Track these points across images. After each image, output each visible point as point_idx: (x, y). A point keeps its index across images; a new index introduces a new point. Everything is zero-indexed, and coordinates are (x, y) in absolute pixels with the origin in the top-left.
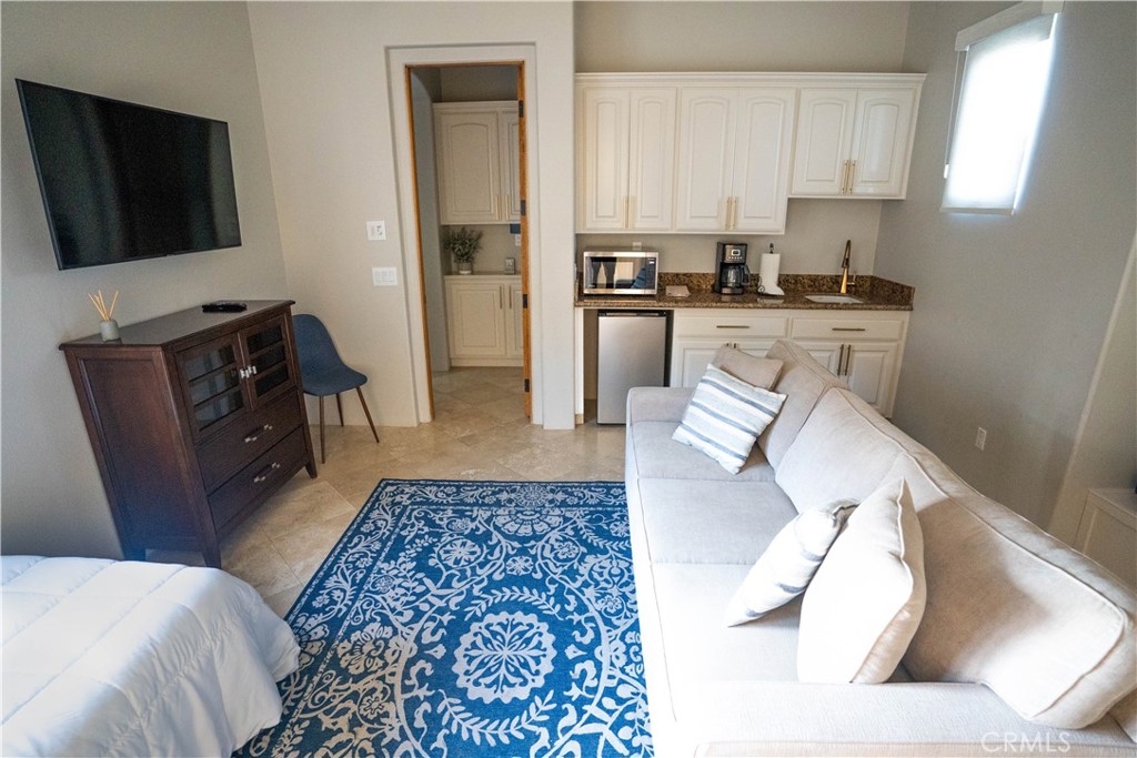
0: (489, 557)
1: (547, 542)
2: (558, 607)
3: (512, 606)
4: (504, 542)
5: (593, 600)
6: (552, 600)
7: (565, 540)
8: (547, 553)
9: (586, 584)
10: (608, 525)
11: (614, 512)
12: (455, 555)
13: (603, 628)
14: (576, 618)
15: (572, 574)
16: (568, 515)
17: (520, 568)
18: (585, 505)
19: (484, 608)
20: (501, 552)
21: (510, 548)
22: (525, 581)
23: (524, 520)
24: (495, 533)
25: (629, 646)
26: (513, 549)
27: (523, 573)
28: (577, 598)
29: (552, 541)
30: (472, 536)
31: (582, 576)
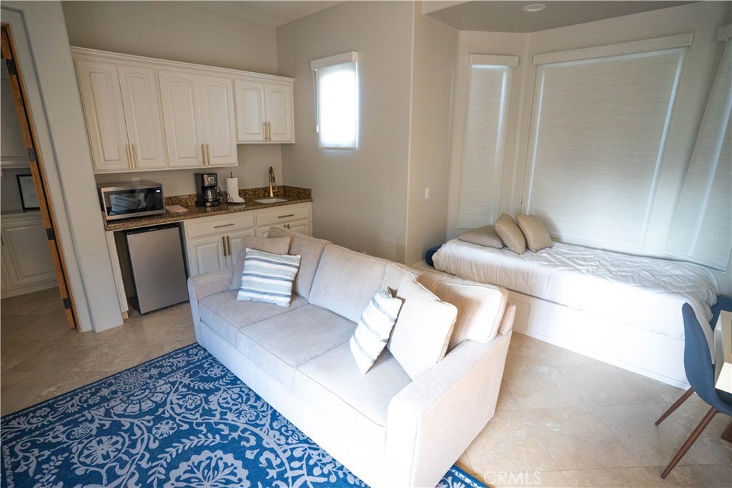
0: (133, 438)
1: (172, 403)
2: (218, 437)
4: (136, 421)
5: (236, 419)
6: (209, 435)
7: (184, 396)
9: (223, 414)
10: (206, 373)
11: (204, 363)
13: (257, 430)
14: (235, 435)
15: (209, 413)
16: (171, 380)
17: (167, 430)
18: (179, 369)
20: (140, 429)
21: (145, 423)
22: (178, 436)
23: (139, 400)
24: (122, 420)
25: (279, 430)
26: (149, 421)
27: (171, 432)
28: (225, 424)
30: (101, 431)
31: (216, 410)
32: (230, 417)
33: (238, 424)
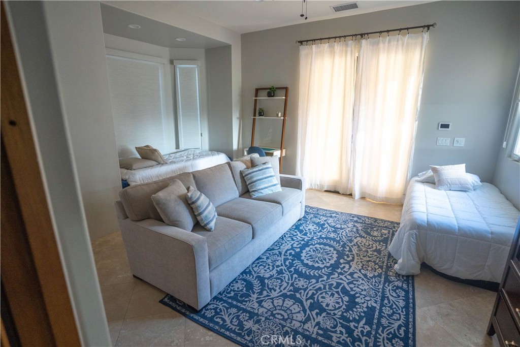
0: (315, 292)
1: (281, 291)
2: (294, 262)
3: (312, 268)
5: (279, 261)
6: (295, 265)
8: (285, 284)
9: (278, 266)
12: (333, 299)
15: (280, 272)
17: (302, 282)
19: (323, 270)
20: (308, 293)
21: (302, 294)
24: (307, 308)
26: (301, 293)
27: (301, 279)
28: (285, 263)
29: (278, 290)
31: (277, 270)
32: (278, 263)
33: (283, 258)
